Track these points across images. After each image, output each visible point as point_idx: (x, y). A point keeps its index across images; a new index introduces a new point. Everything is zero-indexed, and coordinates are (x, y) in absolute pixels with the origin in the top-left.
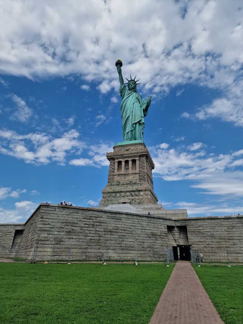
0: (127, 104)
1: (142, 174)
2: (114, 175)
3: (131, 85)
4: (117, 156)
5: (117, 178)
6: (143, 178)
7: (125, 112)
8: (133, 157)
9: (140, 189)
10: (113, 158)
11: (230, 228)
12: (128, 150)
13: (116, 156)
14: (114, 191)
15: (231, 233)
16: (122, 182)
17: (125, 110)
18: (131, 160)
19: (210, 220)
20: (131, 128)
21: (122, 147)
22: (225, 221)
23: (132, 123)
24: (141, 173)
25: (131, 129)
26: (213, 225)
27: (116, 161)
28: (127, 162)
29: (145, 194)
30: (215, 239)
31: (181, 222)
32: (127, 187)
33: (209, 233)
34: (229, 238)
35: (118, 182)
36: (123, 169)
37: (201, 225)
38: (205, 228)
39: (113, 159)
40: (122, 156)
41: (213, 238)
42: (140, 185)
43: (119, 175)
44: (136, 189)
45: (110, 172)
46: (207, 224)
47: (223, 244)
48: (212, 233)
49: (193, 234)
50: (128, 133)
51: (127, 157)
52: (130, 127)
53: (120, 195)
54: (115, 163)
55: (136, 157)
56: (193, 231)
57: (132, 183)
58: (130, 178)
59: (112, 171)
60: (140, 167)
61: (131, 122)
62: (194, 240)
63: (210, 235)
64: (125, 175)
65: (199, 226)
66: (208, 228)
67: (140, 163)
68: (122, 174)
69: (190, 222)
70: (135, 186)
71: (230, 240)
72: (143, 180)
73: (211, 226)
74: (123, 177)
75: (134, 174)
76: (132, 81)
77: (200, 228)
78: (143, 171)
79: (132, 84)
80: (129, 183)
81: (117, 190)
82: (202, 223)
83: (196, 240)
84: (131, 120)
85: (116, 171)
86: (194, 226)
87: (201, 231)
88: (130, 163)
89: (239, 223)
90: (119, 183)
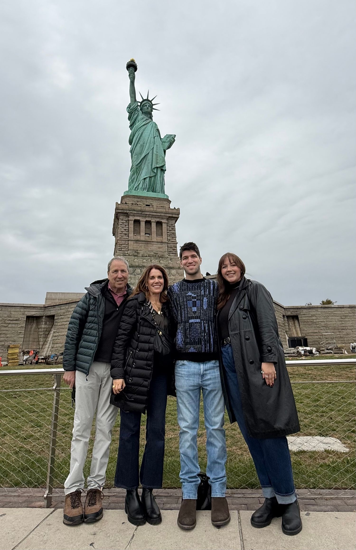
0: (143, 135)
1: (172, 245)
2: (128, 240)
3: (148, 108)
4: (134, 212)
5: (132, 245)
6: (173, 251)
7: (141, 146)
8: (159, 217)
9: (171, 265)
10: (126, 213)
11: (343, 317)
12: (149, 205)
13: (131, 211)
14: (131, 264)
15: (343, 322)
16: (141, 253)
17: (141, 142)
18: (155, 222)
19: (323, 309)
20: (150, 173)
21: (139, 198)
22: (338, 310)
23: (152, 165)
24: (170, 243)
25: (150, 175)
26: (326, 315)
27: (132, 218)
28: (148, 223)
29: (178, 274)
30: (328, 329)
31: (291, 310)
32: (151, 260)
33: (323, 323)
34: (343, 328)
35: (135, 252)
36: (143, 234)
37: (314, 315)
38: (319, 318)
39: (127, 215)
40: (142, 213)
41: (327, 328)
42: (171, 259)
43: (137, 241)
44: (166, 266)
45: (122, 235)
46: (320, 313)
47: (338, 335)
48: (325, 323)
49: (305, 324)
50: (145, 179)
51: (149, 216)
52: (149, 171)
53: (141, 271)
54: (130, 222)
55: (163, 219)
56: (306, 321)
57: (158, 256)
58: (154, 248)
59: (124, 233)
60: (168, 234)
61: (150, 164)
62: (308, 331)
63: (323, 325)
64: (147, 242)
65: (313, 316)
66: (321, 318)
67: (168, 229)
68: (142, 241)
69: (301, 311)
70: (163, 260)
71: (343, 330)
72: (172, 253)
73: (324, 315)
74: (143, 245)
75: (159, 243)
76: (149, 102)
77: (314, 318)
78: (173, 240)
79: (149, 106)
80: (153, 255)
81: (137, 264)
82: (314, 313)
83: (310, 331)
84: (150, 161)
85: (131, 235)
86: (306, 315)
87: (315, 321)
88: (154, 225)
89: (351, 312)
90: (138, 253)
